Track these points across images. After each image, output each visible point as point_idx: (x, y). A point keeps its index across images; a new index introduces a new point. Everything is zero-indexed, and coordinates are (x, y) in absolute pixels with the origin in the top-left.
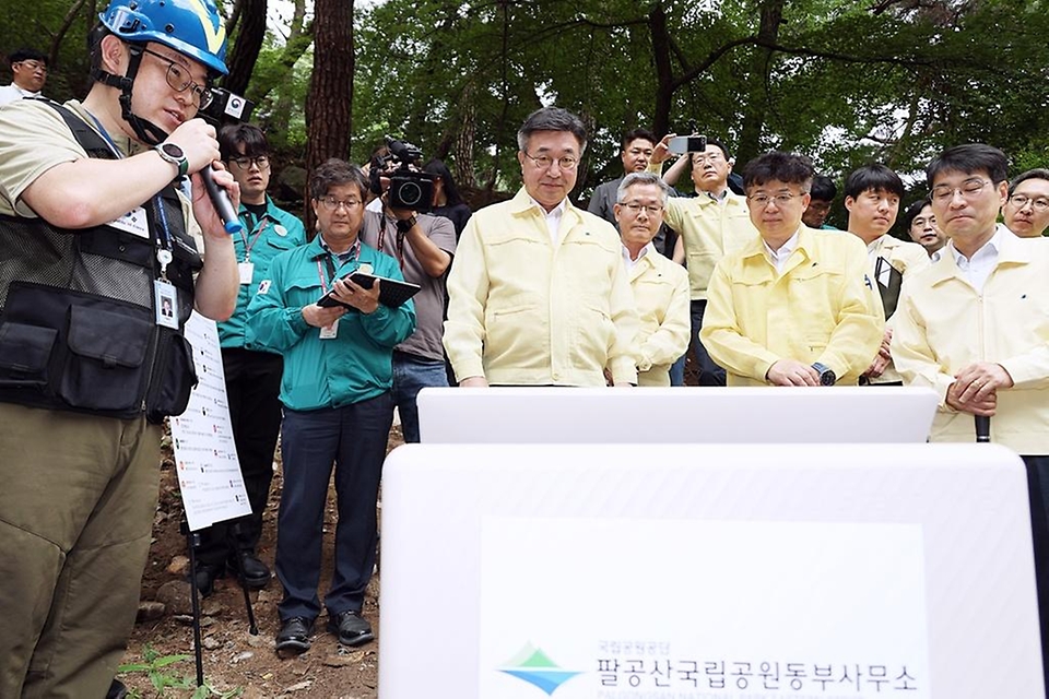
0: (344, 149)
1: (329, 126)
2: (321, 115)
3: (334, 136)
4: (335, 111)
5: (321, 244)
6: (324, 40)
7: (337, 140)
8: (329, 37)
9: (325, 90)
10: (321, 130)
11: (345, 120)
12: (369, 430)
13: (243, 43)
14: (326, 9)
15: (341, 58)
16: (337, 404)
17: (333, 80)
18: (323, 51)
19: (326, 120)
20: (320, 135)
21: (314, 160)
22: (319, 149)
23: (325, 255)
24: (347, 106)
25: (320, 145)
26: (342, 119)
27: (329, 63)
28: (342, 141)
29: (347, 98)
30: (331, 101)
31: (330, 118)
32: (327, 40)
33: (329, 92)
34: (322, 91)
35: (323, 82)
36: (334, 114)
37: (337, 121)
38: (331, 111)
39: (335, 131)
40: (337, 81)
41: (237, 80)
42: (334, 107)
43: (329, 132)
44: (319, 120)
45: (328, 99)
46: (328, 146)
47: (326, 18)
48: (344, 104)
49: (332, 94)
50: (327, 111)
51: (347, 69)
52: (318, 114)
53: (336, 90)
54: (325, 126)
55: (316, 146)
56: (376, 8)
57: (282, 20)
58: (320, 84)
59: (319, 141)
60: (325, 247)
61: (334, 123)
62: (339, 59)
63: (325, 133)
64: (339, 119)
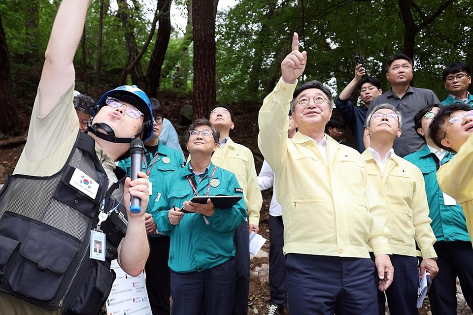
0: (213, 96)
1: (203, 84)
2: (199, 79)
3: (206, 89)
4: (206, 76)
5: (189, 169)
6: (198, 37)
7: (208, 92)
8: (201, 36)
9: (200, 65)
10: (199, 87)
11: (212, 80)
12: (221, 284)
13: (159, 43)
14: (198, 21)
15: (208, 46)
16: (200, 269)
17: (204, 59)
18: (198, 44)
19: (202, 81)
20: (199, 90)
21: (196, 104)
22: (199, 97)
23: (191, 175)
24: (212, 72)
25: (199, 95)
26: (210, 80)
27: (202, 50)
28: (211, 91)
29: (212, 68)
30: (204, 70)
31: (204, 80)
32: (200, 38)
33: (202, 66)
34: (199, 65)
35: (199, 60)
36: (206, 77)
37: (208, 81)
38: (204, 76)
39: (206, 86)
40: (206, 59)
41: (157, 62)
42: (205, 74)
43: (204, 88)
44: (198, 82)
45: (202, 70)
46: (203, 95)
47: (199, 26)
48: (211, 71)
49: (204, 66)
50: (202, 76)
51: (212, 52)
52: (197, 79)
53: (206, 64)
54: (201, 84)
55: (197, 96)
56: (231, 9)
57: (178, 28)
58: (197, 62)
59: (198, 93)
60: (191, 171)
61: (206, 82)
62: (207, 47)
63: (201, 88)
64: (209, 80)
